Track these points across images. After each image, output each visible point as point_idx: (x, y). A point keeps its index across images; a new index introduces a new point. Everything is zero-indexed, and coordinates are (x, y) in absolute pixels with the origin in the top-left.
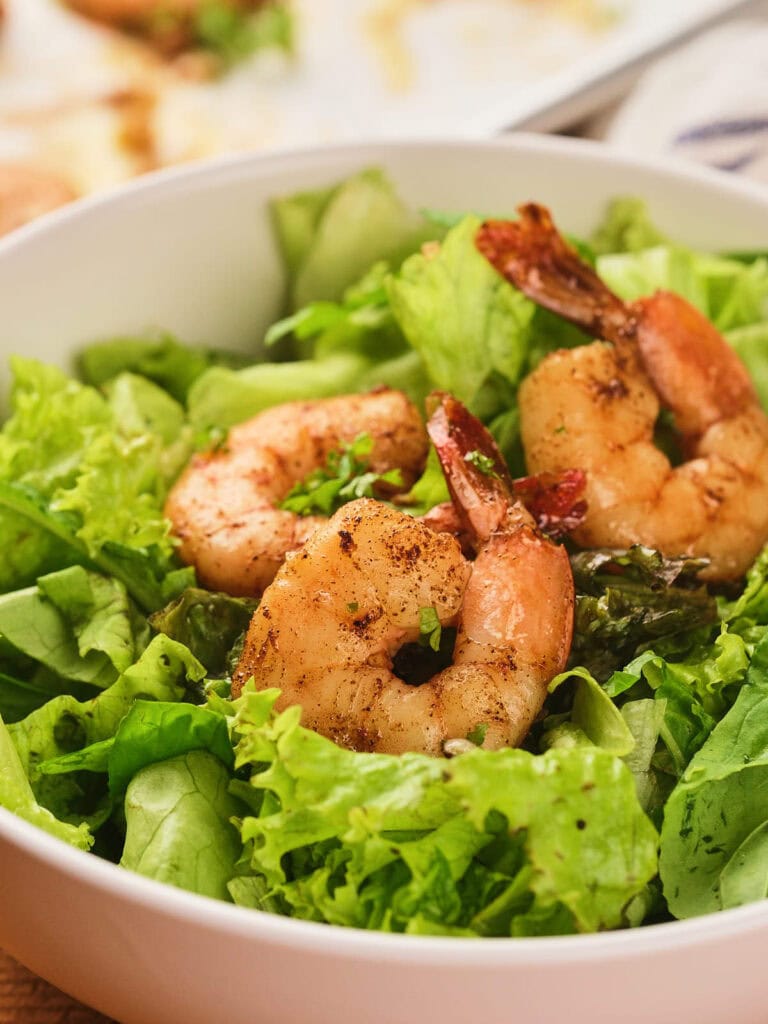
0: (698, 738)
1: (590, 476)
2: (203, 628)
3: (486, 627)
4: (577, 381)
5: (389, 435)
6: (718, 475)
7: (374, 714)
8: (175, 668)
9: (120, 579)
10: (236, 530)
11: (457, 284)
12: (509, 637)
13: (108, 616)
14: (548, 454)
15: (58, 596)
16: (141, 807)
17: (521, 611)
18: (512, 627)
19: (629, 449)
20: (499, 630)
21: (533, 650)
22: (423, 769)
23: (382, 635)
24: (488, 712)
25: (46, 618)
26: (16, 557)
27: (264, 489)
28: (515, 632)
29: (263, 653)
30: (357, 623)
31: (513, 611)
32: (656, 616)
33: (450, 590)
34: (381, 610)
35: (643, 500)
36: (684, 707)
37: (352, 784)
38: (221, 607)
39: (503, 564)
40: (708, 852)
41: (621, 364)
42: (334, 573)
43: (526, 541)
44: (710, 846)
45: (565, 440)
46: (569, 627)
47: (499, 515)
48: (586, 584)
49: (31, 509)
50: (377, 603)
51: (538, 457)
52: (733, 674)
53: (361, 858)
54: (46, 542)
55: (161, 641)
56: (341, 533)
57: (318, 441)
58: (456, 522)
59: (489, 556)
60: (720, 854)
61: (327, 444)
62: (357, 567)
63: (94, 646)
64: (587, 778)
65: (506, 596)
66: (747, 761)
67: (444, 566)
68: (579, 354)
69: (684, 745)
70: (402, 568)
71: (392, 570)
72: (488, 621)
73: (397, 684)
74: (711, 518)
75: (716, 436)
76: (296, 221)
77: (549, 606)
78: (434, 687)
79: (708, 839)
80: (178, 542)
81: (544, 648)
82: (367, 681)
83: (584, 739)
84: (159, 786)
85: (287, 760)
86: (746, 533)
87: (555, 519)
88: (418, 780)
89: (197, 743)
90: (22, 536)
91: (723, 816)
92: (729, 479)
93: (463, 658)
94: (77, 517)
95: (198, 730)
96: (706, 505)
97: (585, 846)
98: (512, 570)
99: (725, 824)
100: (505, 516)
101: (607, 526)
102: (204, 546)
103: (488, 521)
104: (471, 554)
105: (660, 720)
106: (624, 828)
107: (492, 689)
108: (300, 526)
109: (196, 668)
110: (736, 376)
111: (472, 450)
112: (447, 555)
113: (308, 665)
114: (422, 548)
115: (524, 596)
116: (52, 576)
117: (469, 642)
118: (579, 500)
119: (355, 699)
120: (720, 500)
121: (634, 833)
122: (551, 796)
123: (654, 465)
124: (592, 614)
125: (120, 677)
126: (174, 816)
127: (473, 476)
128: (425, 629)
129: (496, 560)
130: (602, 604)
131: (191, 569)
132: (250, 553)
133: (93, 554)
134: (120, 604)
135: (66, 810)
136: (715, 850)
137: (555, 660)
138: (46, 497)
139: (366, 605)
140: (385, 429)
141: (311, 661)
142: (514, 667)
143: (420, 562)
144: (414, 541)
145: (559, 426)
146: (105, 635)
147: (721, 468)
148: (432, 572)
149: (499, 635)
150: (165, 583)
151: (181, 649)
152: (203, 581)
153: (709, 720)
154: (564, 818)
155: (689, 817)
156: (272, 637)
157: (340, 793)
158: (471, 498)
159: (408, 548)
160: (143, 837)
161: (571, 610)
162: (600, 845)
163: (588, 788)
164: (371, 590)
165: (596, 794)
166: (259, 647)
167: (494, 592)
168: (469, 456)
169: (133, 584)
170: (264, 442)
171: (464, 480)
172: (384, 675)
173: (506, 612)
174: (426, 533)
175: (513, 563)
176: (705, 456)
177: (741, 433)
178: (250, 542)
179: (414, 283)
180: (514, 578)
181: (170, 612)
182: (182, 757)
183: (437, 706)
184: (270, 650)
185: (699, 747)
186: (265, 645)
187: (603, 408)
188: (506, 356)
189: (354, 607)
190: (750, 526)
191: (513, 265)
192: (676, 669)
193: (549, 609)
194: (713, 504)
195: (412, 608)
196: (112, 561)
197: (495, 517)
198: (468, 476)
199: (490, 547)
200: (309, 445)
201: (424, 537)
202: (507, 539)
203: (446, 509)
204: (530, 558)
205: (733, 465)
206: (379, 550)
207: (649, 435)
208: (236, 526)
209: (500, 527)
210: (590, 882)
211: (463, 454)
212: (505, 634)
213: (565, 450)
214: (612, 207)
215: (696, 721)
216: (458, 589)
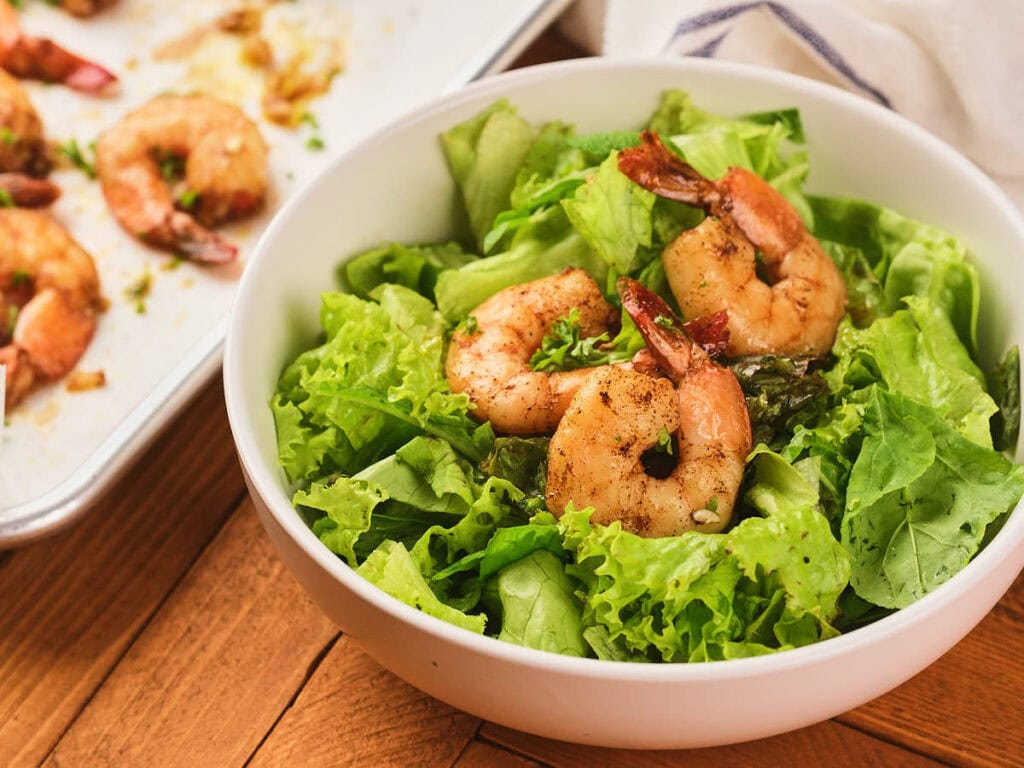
0: (844, 476)
1: (729, 313)
2: (509, 462)
3: (700, 433)
4: (708, 250)
5: (585, 303)
6: (800, 289)
7: (645, 504)
8: (500, 494)
9: (445, 439)
10: (510, 391)
11: (608, 195)
12: (716, 437)
13: (445, 466)
14: (699, 302)
15: (411, 460)
16: (516, 596)
17: (718, 419)
18: (716, 430)
19: (747, 287)
20: (708, 434)
21: (732, 442)
22: (702, 544)
23: (636, 451)
24: (716, 489)
25: (403, 473)
26: (364, 432)
27: (515, 357)
28: (719, 433)
29: (565, 479)
30: (622, 449)
31: (714, 420)
32: (798, 401)
33: (672, 414)
34: (636, 438)
35: (764, 319)
36: (831, 458)
37: (659, 561)
38: (517, 446)
39: (699, 388)
40: (869, 550)
41: (727, 230)
42: (601, 419)
43: (709, 370)
44: (868, 545)
45: (708, 291)
46: (748, 421)
47: (688, 357)
48: (748, 388)
49: (375, 403)
50: (633, 434)
51: (690, 303)
52: (855, 428)
53: (672, 607)
54: (381, 418)
55: (492, 481)
56: (601, 394)
57: (539, 316)
58: (654, 362)
59: (688, 385)
60: (877, 549)
61: (547, 317)
62: (616, 413)
63: (446, 490)
64: (802, 529)
65: (706, 410)
66: (881, 488)
67: (667, 400)
68: (701, 229)
69: (835, 482)
70: (643, 407)
71: (637, 410)
72: (700, 429)
73: (653, 482)
74: (804, 319)
75: (789, 263)
76: (460, 147)
77: (732, 410)
78: (677, 479)
79: (866, 541)
80: (474, 406)
81: (738, 440)
82: (635, 485)
83: (779, 495)
84: (522, 579)
85: (616, 555)
86: (826, 324)
87: (713, 346)
88: (700, 552)
89: (538, 546)
90: (366, 419)
91: (870, 524)
92: (807, 290)
93: (689, 456)
94: (407, 404)
95: (539, 539)
96: (798, 311)
97: (811, 573)
98: (705, 392)
99: (873, 528)
100: (691, 356)
101: (746, 341)
102: (492, 405)
103: (682, 362)
104: (676, 386)
105: (818, 470)
106: (829, 554)
107: (715, 474)
108: (552, 382)
109: (518, 494)
110: (792, 216)
111: (658, 315)
112: (668, 393)
113: (596, 481)
114: (652, 393)
115: (717, 407)
116: (405, 446)
117: (691, 445)
118: (724, 329)
119: (632, 498)
120: (805, 306)
121: (835, 556)
122: (787, 547)
123: (764, 294)
124: (757, 408)
125: (471, 510)
126: (541, 598)
127: (662, 332)
128: (663, 443)
129: (693, 387)
130: (763, 400)
131: (488, 423)
132: (523, 405)
133: (423, 425)
134: (451, 457)
135: (446, 597)
136: (873, 548)
137: (746, 445)
138: (382, 393)
139: (626, 437)
140: (582, 299)
141: (598, 478)
142: (723, 456)
143: (652, 401)
144: (647, 389)
145: (702, 283)
146: (449, 479)
147: (800, 283)
148: (659, 405)
149: (709, 437)
150: (474, 436)
151: (505, 483)
152: (499, 431)
153: (848, 464)
154: (797, 559)
155: (852, 530)
156: (569, 468)
157: (652, 570)
158: (665, 348)
159: (644, 394)
160: (523, 616)
161: (746, 409)
162: (819, 569)
163: (805, 535)
164: (627, 427)
165: (810, 537)
166: (560, 475)
167: (698, 410)
168: (657, 320)
169: (452, 439)
170: (503, 322)
171: (657, 336)
172: (643, 477)
173: (710, 421)
174: (654, 383)
175: (705, 386)
176: (786, 277)
177: (805, 256)
178: (523, 399)
179: (584, 202)
180: (708, 397)
181: (491, 459)
182: (530, 557)
183: (683, 492)
184: (569, 476)
185: (846, 483)
186: (565, 473)
187: (725, 264)
188: (644, 233)
189: (619, 439)
190: (826, 317)
191: (644, 177)
192: (819, 432)
193: (733, 412)
194: (803, 310)
195: (654, 432)
196: (436, 428)
197: (686, 359)
198: (659, 333)
199: (687, 379)
200: (534, 318)
201: (652, 385)
202: (697, 371)
203: (645, 353)
204: (714, 381)
205: (806, 279)
206: (626, 399)
207: (754, 275)
208: (509, 388)
209: (690, 365)
210: (816, 593)
211: (653, 319)
212: (713, 436)
213: (710, 297)
214: (664, 96)
215: (841, 467)
216: (677, 412)
